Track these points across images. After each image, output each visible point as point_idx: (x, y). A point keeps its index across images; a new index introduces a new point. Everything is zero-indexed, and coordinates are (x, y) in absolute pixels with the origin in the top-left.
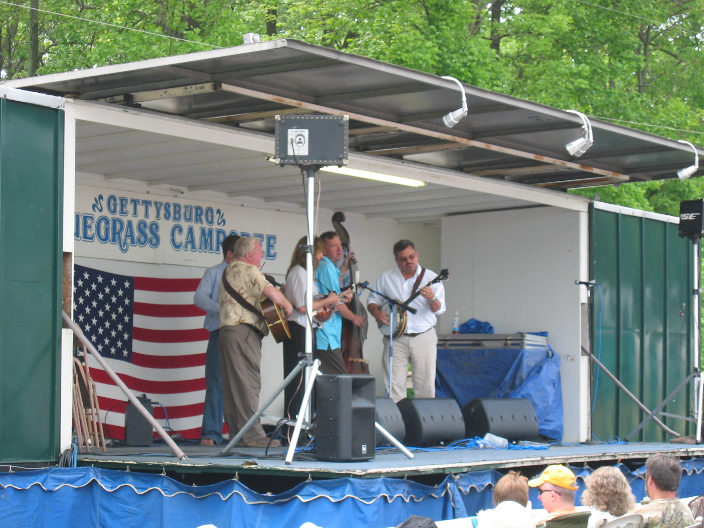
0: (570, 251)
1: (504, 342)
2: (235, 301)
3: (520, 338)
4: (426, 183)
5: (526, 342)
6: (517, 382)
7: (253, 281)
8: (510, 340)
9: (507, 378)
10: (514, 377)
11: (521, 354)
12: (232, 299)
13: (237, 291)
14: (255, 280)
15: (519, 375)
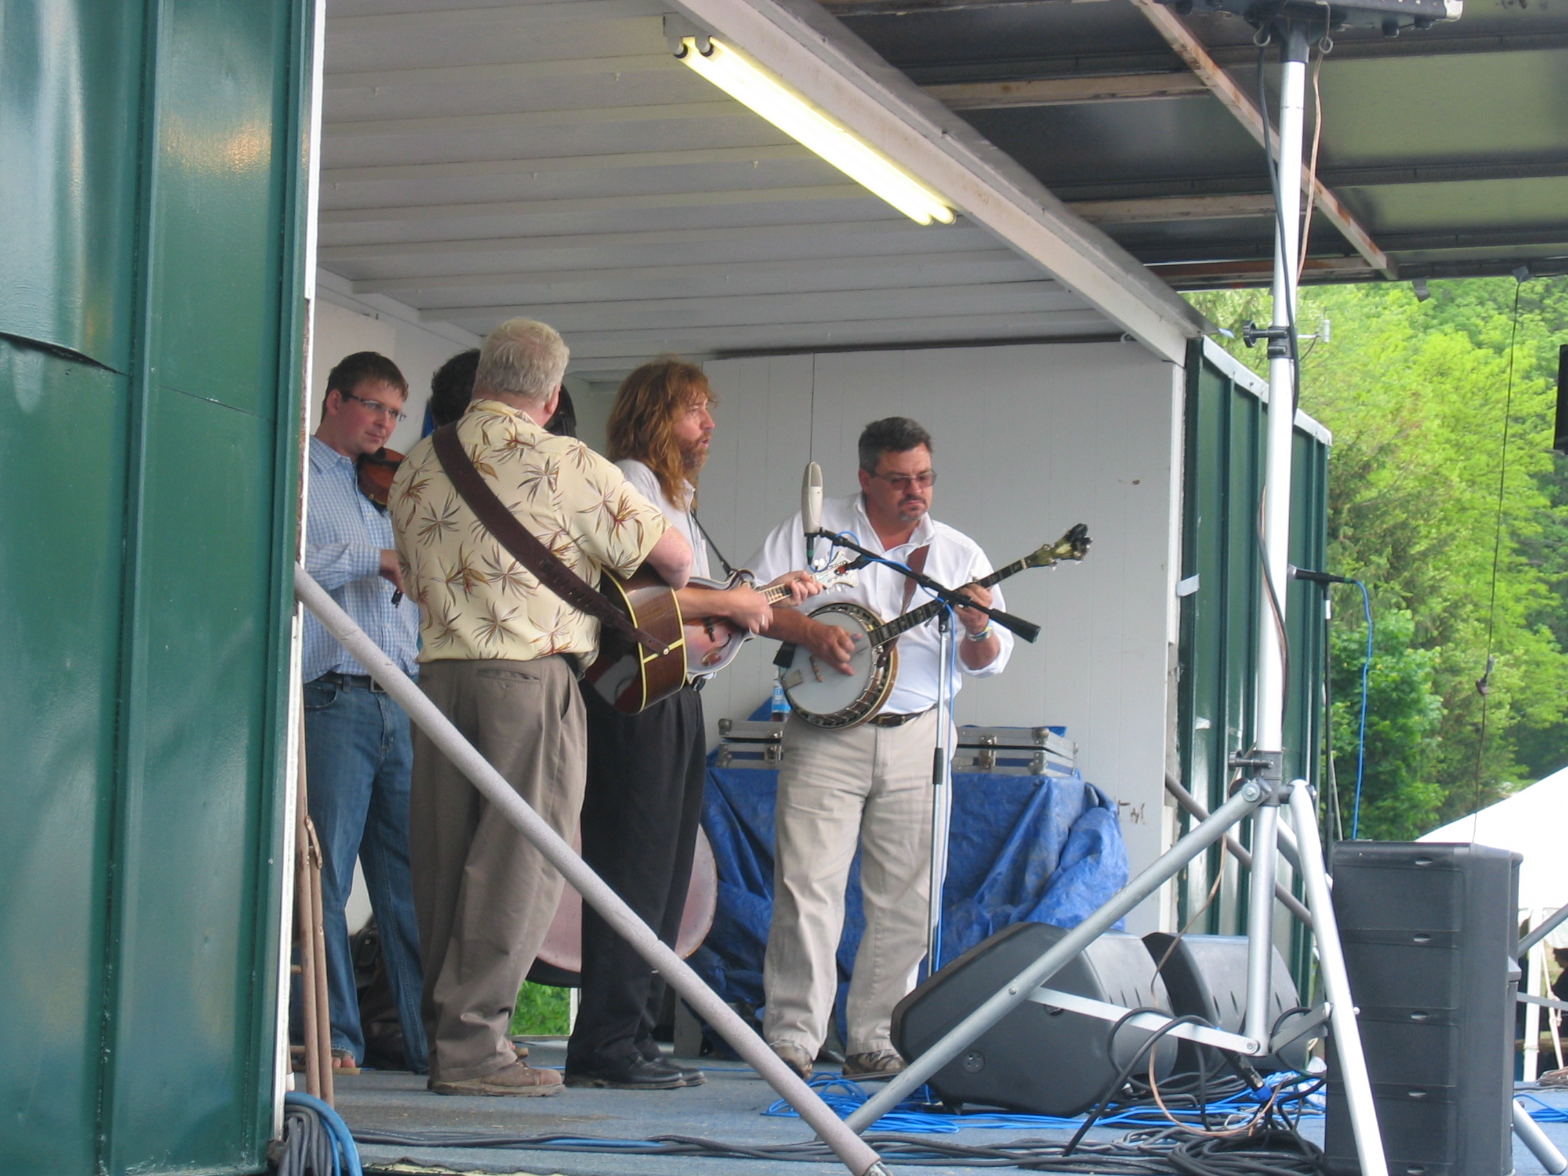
0: (1136, 482)
1: (975, 753)
2: (531, 579)
3: (1031, 743)
4: (957, 215)
5: (1048, 756)
6: (1031, 881)
7: (615, 508)
8: (994, 747)
9: (1003, 867)
10: (1020, 867)
11: (1044, 790)
12: (520, 568)
13: (545, 541)
14: (623, 503)
15: (1035, 857)
